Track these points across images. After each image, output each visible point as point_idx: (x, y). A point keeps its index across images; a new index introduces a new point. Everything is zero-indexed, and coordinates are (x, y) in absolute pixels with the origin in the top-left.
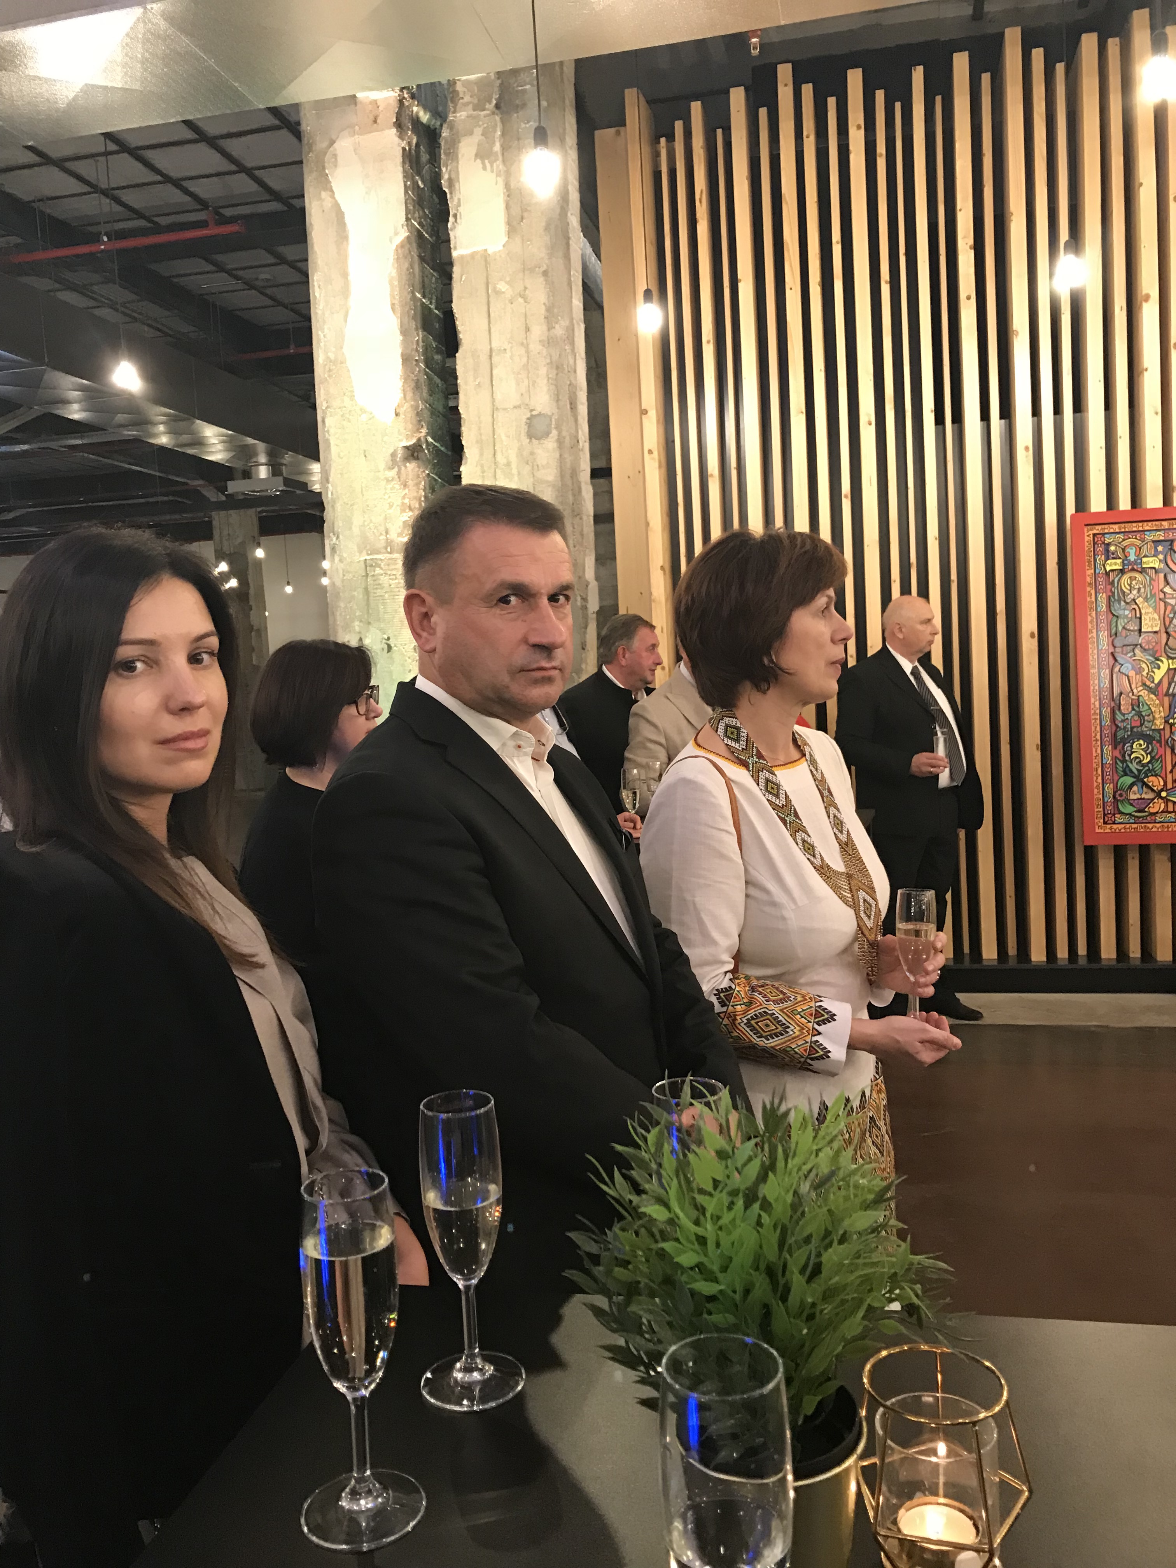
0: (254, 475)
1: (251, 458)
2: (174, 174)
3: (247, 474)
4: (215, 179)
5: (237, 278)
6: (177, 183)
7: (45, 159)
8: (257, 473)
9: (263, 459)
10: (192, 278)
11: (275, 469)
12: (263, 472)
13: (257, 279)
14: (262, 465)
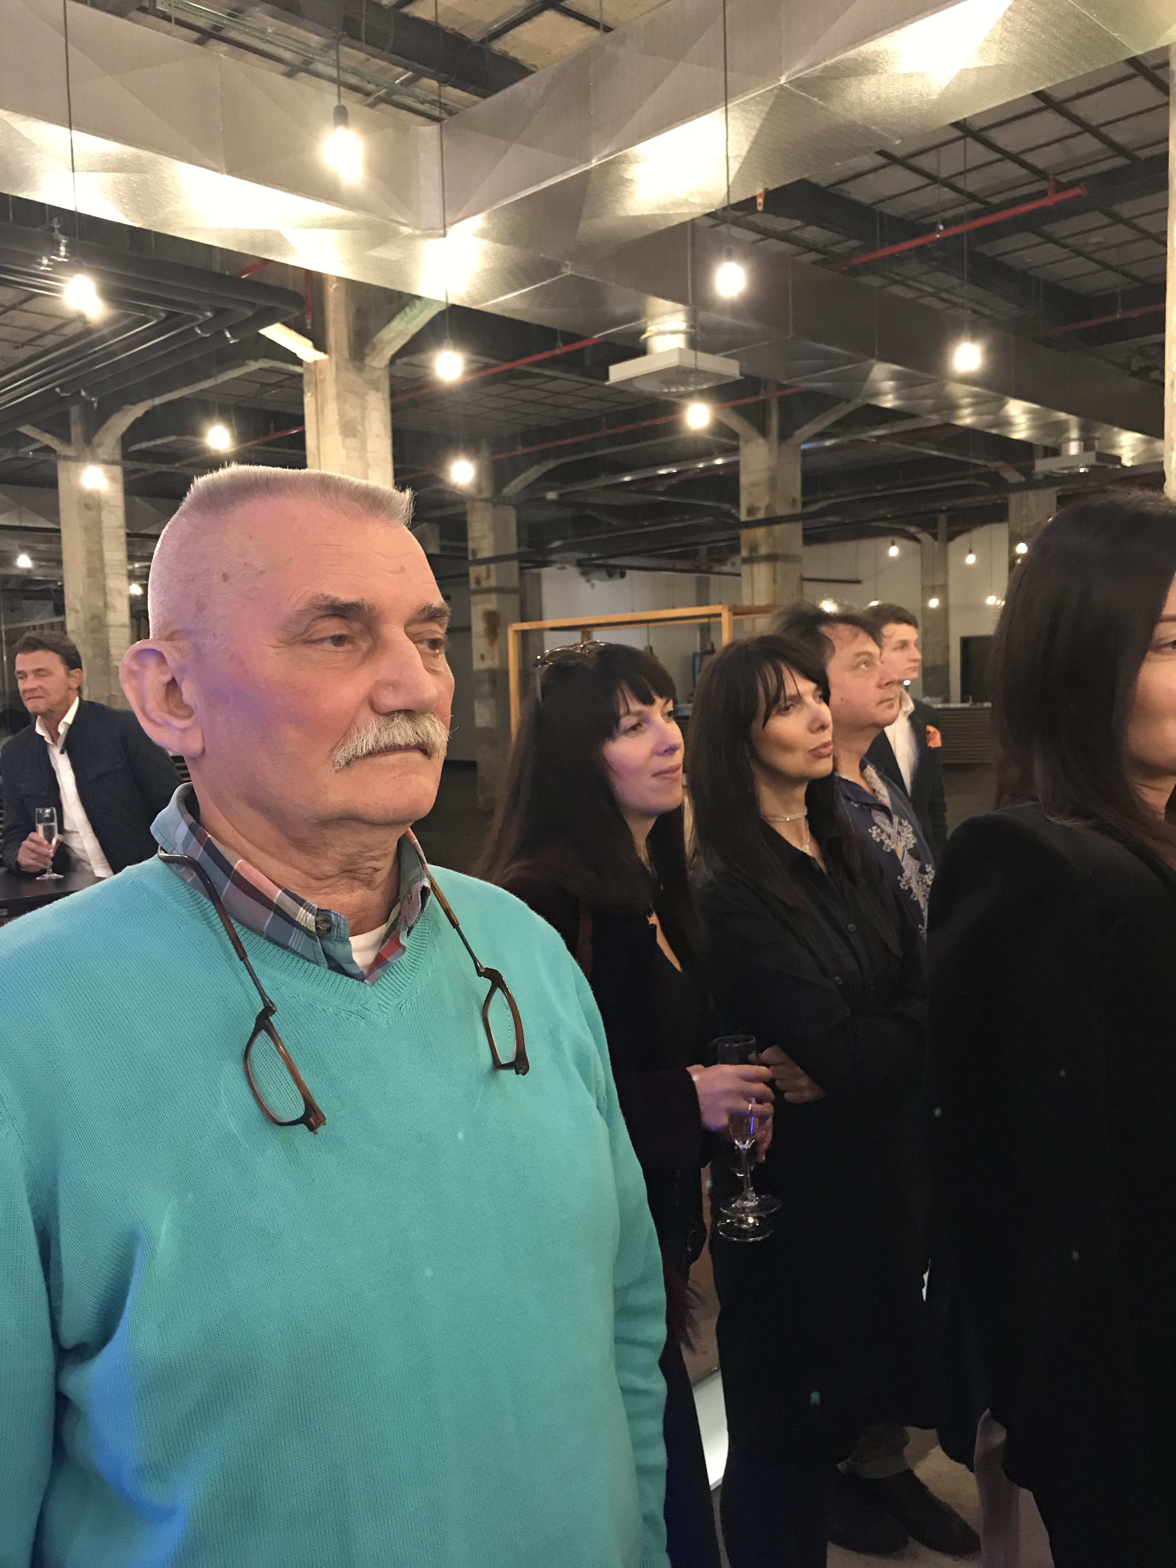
0: (1064, 453)
1: (1062, 433)
2: (1013, 149)
3: (1054, 451)
4: (1056, 145)
5: (1064, 246)
6: (1014, 158)
7: (890, 159)
8: (1068, 450)
9: (1074, 434)
10: (1018, 254)
11: (1087, 444)
12: (1074, 448)
13: (1087, 244)
14: (1074, 440)
